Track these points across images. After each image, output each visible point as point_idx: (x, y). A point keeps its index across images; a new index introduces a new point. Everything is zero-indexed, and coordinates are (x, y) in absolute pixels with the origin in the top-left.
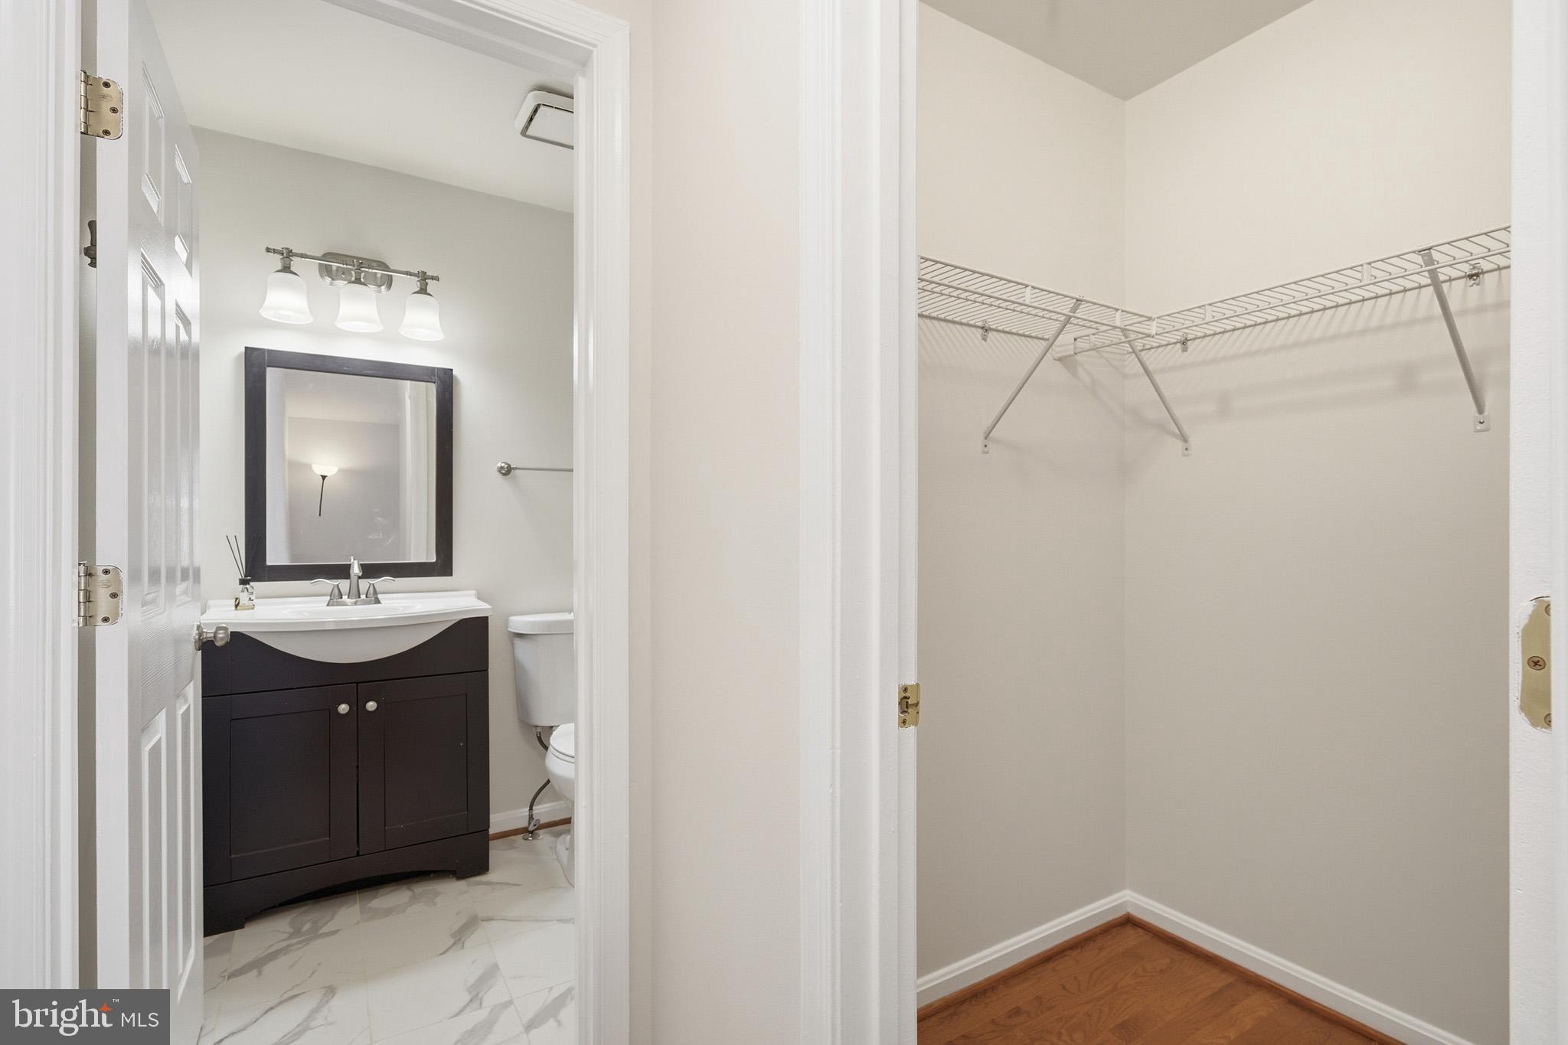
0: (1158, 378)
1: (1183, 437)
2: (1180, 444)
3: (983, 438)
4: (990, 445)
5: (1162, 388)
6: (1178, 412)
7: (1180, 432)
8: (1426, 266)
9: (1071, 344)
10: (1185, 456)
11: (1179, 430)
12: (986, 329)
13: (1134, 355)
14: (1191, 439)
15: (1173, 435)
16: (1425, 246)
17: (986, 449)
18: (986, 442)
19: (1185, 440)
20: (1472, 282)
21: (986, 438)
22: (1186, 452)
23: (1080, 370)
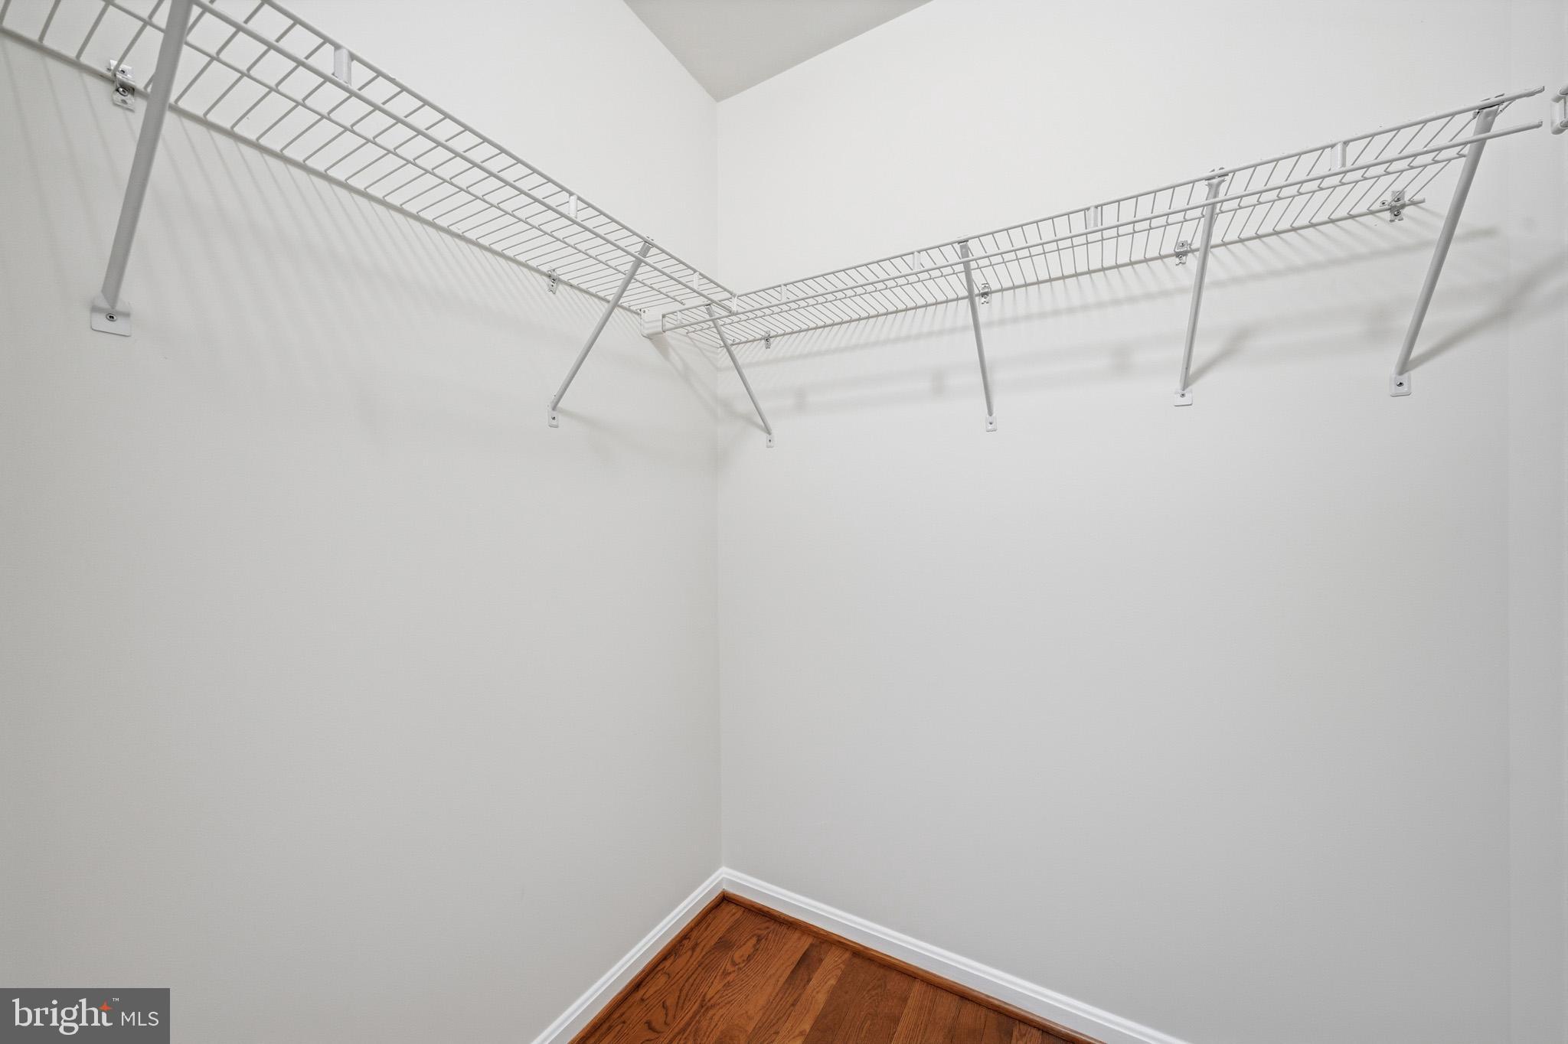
0: (745, 372)
1: (767, 428)
2: (765, 435)
3: (550, 410)
4: (560, 418)
5: (749, 381)
6: (762, 406)
7: (765, 425)
8: (963, 258)
9: (659, 320)
10: (768, 447)
11: (764, 423)
12: (554, 279)
13: (725, 350)
14: (774, 431)
15: (759, 427)
16: (963, 238)
17: (554, 422)
18: (555, 414)
19: (768, 431)
20: (983, 300)
21: (554, 408)
22: (769, 444)
23: (672, 354)
